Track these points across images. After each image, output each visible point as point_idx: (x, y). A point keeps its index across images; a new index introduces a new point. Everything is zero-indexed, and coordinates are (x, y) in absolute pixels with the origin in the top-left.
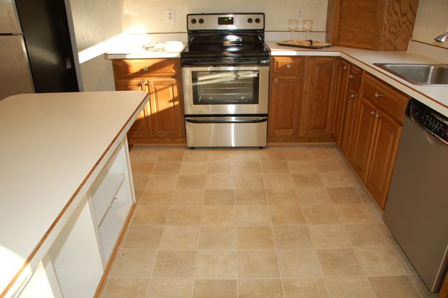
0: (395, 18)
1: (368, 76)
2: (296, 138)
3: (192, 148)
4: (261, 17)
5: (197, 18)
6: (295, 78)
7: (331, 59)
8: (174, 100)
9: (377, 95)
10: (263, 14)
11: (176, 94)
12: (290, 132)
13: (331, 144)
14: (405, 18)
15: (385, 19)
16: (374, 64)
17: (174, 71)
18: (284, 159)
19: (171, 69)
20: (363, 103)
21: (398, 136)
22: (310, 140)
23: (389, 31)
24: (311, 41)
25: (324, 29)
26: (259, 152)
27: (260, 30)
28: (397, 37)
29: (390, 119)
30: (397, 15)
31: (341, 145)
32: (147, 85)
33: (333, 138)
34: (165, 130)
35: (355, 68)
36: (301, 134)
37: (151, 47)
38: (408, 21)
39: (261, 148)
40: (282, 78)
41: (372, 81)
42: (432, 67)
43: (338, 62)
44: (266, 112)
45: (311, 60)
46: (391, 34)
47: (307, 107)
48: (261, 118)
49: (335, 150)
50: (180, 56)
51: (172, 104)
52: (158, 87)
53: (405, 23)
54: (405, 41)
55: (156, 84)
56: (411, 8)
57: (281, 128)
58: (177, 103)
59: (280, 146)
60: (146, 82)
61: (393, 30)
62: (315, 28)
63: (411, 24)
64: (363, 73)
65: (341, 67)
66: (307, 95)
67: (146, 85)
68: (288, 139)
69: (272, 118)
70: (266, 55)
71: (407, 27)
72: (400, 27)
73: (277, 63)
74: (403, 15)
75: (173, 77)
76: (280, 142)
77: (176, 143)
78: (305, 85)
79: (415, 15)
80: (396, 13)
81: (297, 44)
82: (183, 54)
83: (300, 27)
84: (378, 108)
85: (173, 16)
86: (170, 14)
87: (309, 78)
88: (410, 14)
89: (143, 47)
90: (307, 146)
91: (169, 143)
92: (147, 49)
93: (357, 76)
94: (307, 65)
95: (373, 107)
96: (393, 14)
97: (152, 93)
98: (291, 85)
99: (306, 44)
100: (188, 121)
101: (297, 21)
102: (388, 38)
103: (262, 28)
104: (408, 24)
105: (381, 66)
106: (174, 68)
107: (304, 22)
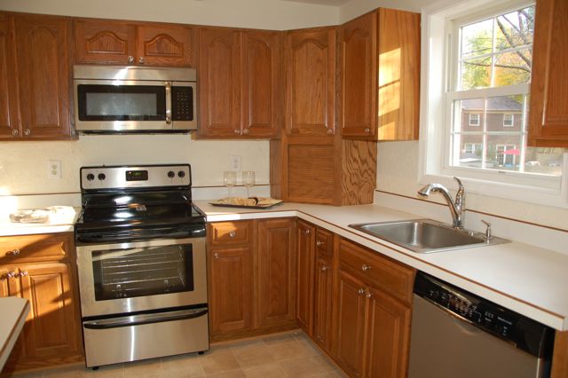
0: (355, 166)
1: (344, 242)
2: (249, 332)
3: (96, 368)
4: (186, 169)
5: (96, 173)
6: (241, 249)
7: (286, 221)
8: (63, 297)
9: (365, 268)
10: (188, 165)
11: (66, 288)
12: (241, 324)
13: (295, 332)
14: (365, 165)
15: (344, 167)
16: (350, 226)
17: (64, 253)
18: (238, 366)
19: (58, 251)
20: (342, 278)
21: (407, 322)
22: (268, 331)
23: (351, 181)
24: (256, 199)
25: (268, 182)
26: (199, 359)
27: (186, 186)
28: (360, 188)
29: (390, 299)
30: (357, 162)
31: (314, 333)
32: (19, 275)
33: (299, 324)
34: (48, 345)
35: (322, 231)
36: (256, 326)
37: (24, 217)
38: (370, 169)
39: (201, 353)
40: (223, 251)
41: (352, 249)
42: (416, 224)
43: (295, 223)
44: (205, 302)
45: (260, 224)
46: (353, 184)
47: (260, 287)
48: (198, 311)
49: (305, 341)
50: (73, 230)
51: (60, 304)
52: (37, 279)
53: (366, 171)
54: (369, 191)
55: (32, 273)
56: (371, 155)
57: (227, 321)
58: (68, 302)
59: (227, 347)
60: (17, 271)
61: (355, 179)
62: (258, 181)
63: (373, 172)
64: (335, 239)
65: (300, 231)
66: (260, 271)
67: (16, 276)
68: (238, 334)
69: (213, 308)
70: (200, 221)
71: (370, 175)
72: (362, 176)
73: (216, 231)
74: (364, 162)
75: (60, 261)
76: (226, 339)
77: (68, 362)
78: (255, 257)
79: (375, 161)
80: (355, 160)
81: (238, 204)
82: (76, 226)
83: (239, 180)
84: (368, 285)
85: (58, 170)
86: (54, 167)
87: (260, 248)
88: (370, 160)
89: (11, 216)
90: (265, 340)
91: (56, 364)
92: (18, 219)
93: (326, 242)
94: (255, 231)
95: (359, 283)
96: (352, 160)
97: (27, 288)
98: (237, 259)
99: (251, 203)
100: (87, 326)
101: (234, 174)
102: (350, 190)
103: (188, 184)
104: (370, 172)
105: (358, 227)
106: (64, 248)
107: (245, 174)
